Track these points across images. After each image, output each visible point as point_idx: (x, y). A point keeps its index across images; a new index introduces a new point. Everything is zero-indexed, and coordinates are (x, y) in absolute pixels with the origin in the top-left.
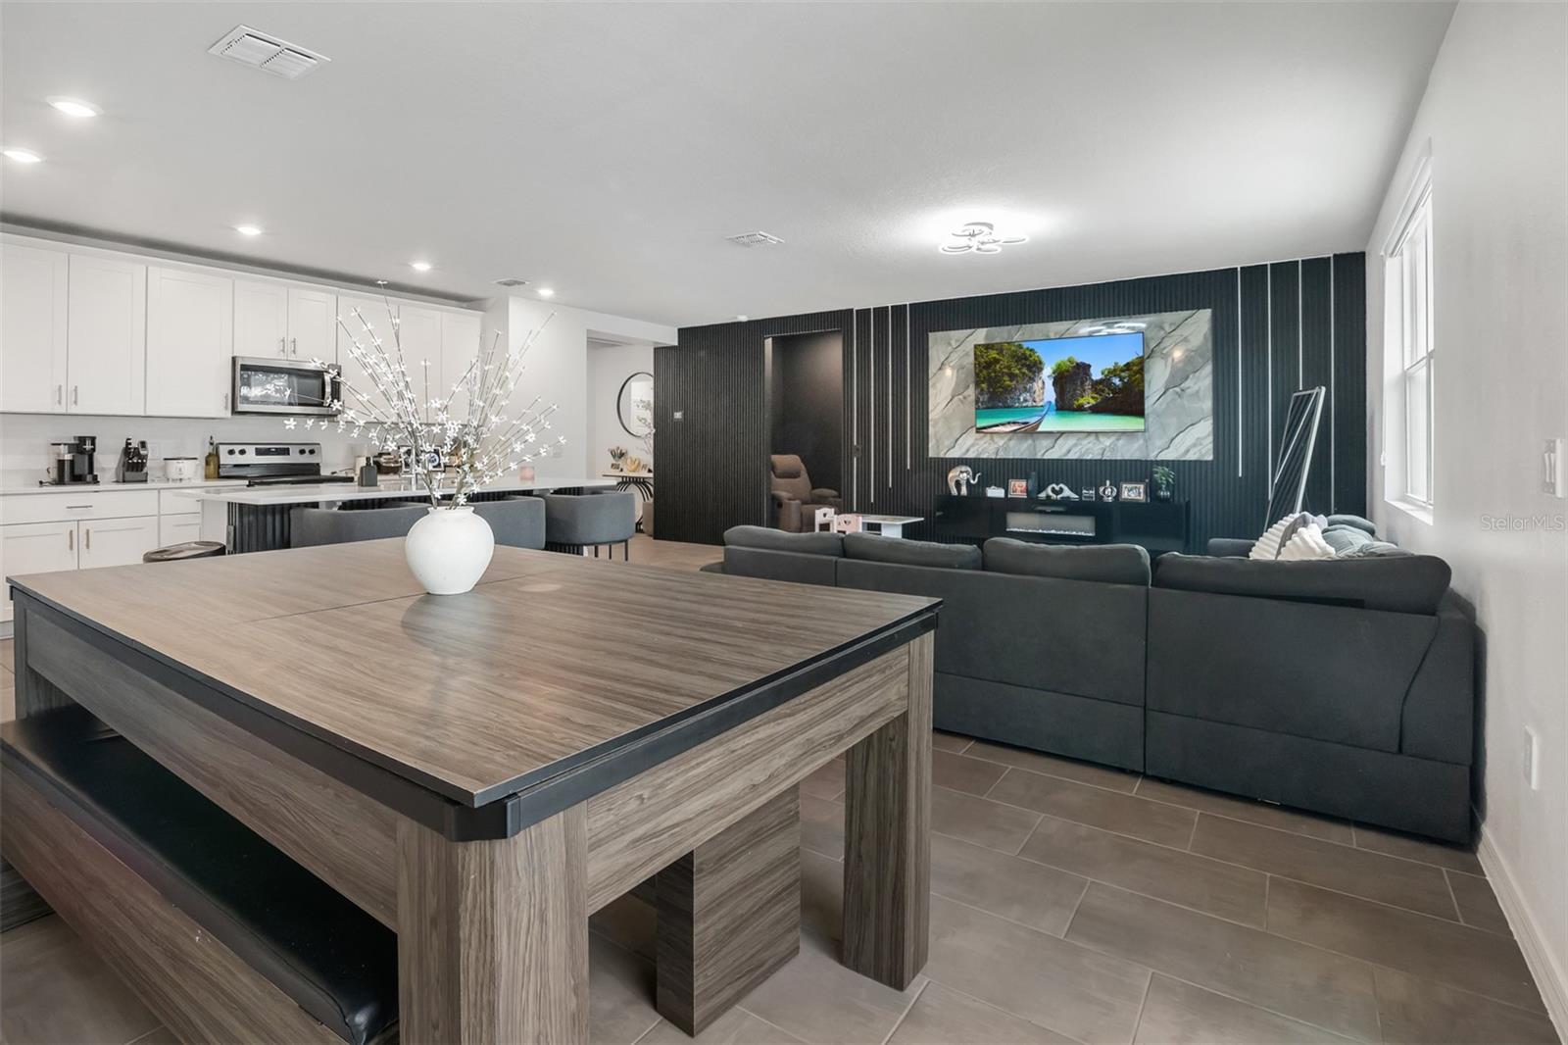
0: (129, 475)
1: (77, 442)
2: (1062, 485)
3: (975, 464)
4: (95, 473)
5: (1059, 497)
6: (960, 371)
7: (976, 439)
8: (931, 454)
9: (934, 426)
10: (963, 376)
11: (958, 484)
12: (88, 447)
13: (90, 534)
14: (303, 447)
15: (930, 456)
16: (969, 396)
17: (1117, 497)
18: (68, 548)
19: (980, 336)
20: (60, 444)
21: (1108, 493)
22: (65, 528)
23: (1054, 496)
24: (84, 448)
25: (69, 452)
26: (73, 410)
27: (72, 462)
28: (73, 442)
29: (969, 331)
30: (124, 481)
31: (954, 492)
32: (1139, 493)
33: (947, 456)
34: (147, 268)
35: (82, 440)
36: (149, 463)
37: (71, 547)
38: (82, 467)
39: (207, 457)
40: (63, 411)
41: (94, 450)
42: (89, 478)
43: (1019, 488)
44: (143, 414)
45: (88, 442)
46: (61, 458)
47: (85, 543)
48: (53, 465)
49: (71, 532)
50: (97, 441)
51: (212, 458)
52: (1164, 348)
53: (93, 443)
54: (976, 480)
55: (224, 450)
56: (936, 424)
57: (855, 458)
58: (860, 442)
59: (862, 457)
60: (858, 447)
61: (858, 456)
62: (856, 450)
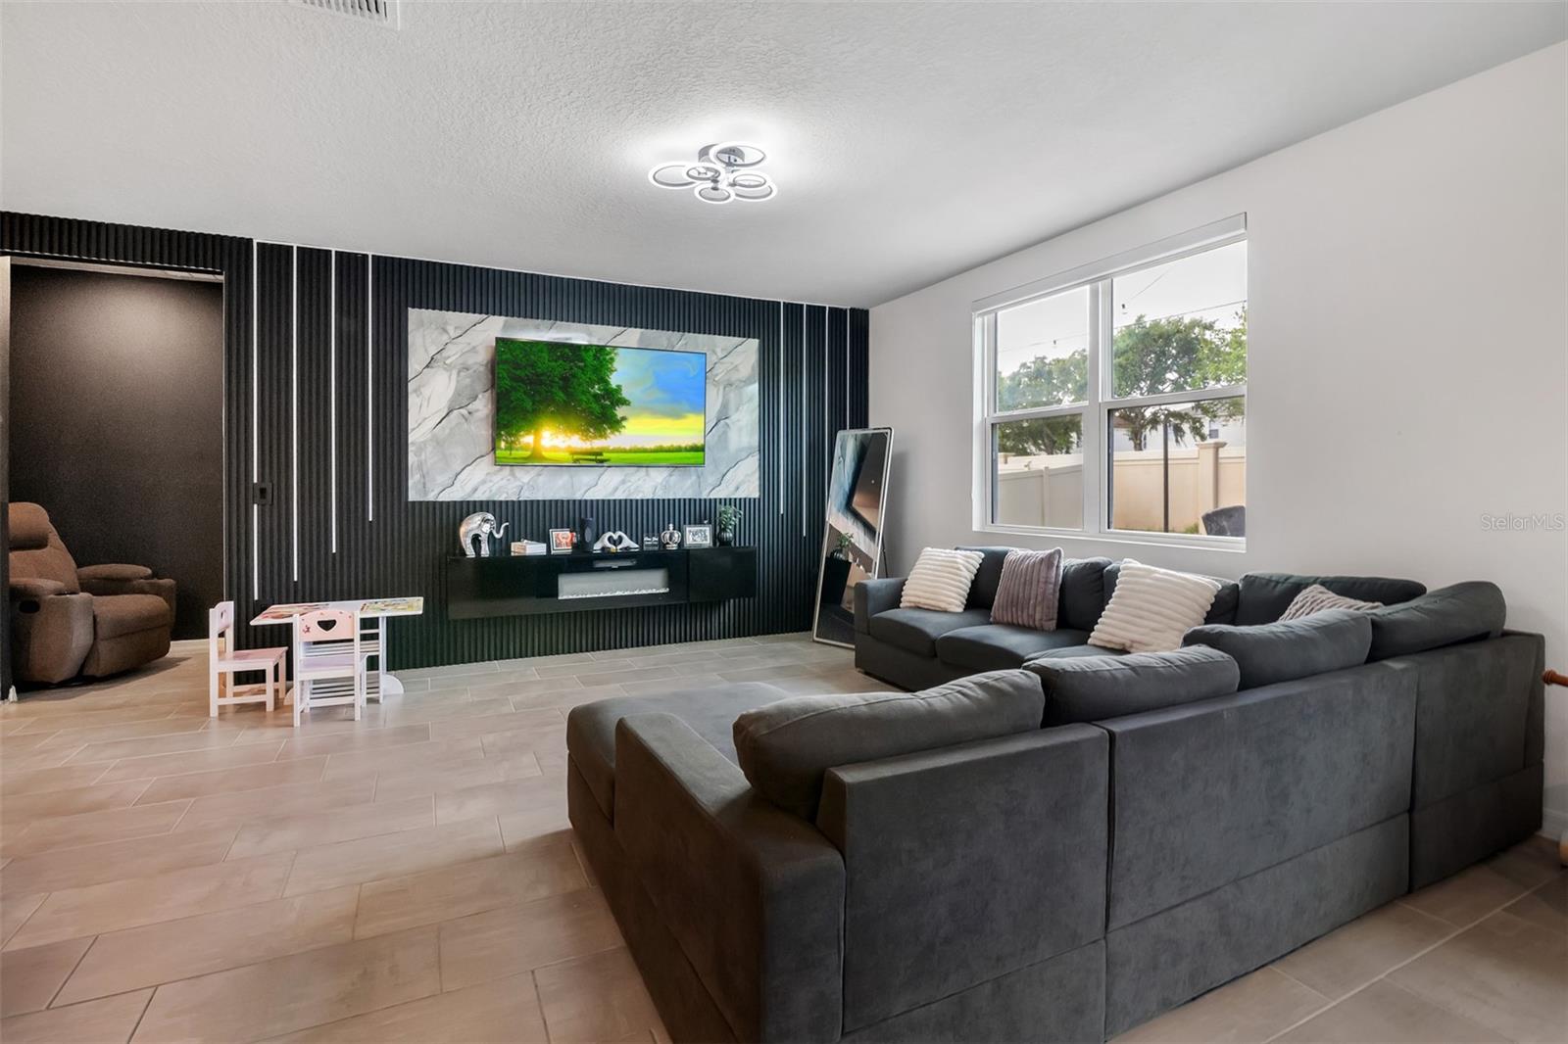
2: (620, 533)
3: (498, 509)
5: (619, 547)
6: (462, 374)
7: (488, 474)
8: (413, 496)
9: (417, 454)
10: (468, 381)
11: (476, 540)
15: (410, 499)
16: (477, 411)
17: (680, 544)
19: (494, 327)
21: (672, 538)
23: (613, 548)
29: (477, 317)
31: (470, 553)
32: (706, 536)
33: (441, 499)
43: (562, 540)
52: (717, 375)
54: (502, 531)
56: (420, 449)
57: (255, 506)
58: (267, 477)
59: (272, 504)
60: (263, 486)
61: (264, 501)
62: (258, 493)
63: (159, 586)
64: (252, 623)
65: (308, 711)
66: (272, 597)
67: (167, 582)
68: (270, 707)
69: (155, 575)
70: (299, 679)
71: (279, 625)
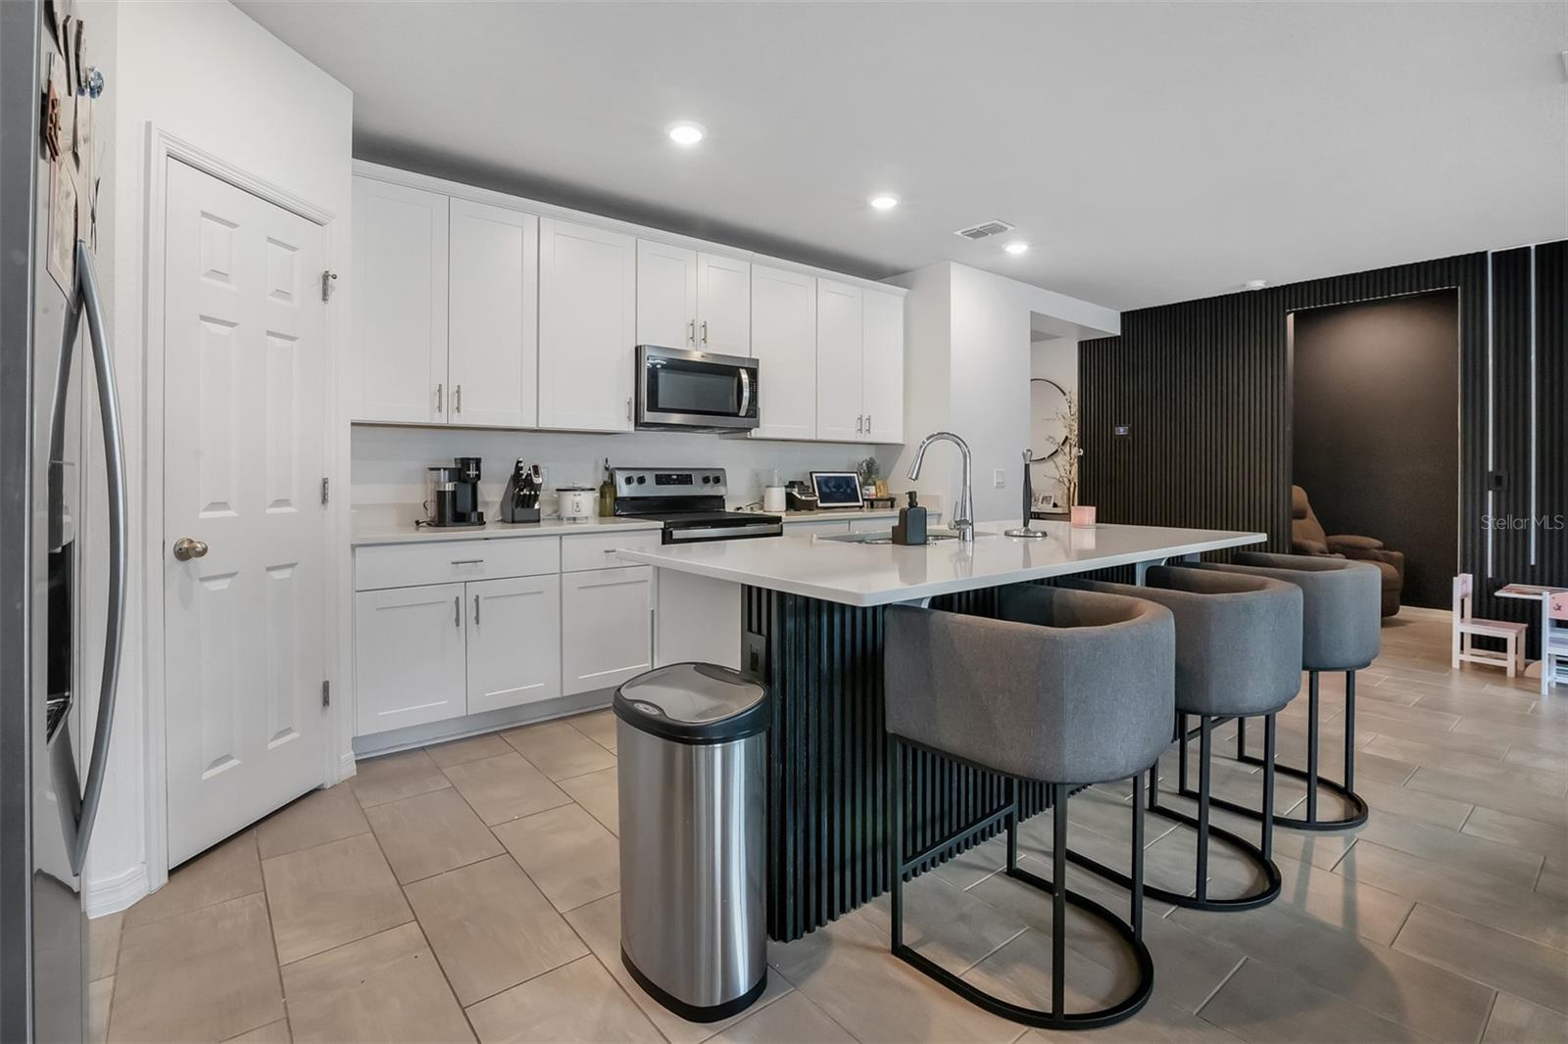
0: (520, 512)
1: (459, 466)
4: (479, 510)
12: (472, 473)
13: (480, 601)
14: (707, 474)
18: (455, 625)
20: (439, 469)
22: (449, 594)
24: (465, 473)
25: (450, 481)
26: (457, 420)
27: (454, 493)
28: (453, 466)
30: (513, 522)
34: (539, 219)
35: (465, 463)
36: (542, 495)
37: (458, 625)
38: (464, 504)
39: (602, 487)
40: (443, 421)
41: (478, 477)
42: (474, 517)
44: (534, 426)
45: (472, 466)
46: (442, 489)
47: (474, 614)
48: (432, 497)
49: (457, 598)
50: (482, 465)
51: (609, 485)
53: (478, 468)
55: (620, 478)
57: (1490, 493)
58: (1503, 464)
59: (1508, 490)
60: (1500, 474)
61: (1499, 489)
62: (1492, 481)
63: (1391, 557)
64: (1497, 594)
65: (1554, 685)
66: (1507, 576)
67: (1396, 554)
68: (1511, 672)
69: (1385, 548)
70: (1548, 652)
71: (1524, 600)
